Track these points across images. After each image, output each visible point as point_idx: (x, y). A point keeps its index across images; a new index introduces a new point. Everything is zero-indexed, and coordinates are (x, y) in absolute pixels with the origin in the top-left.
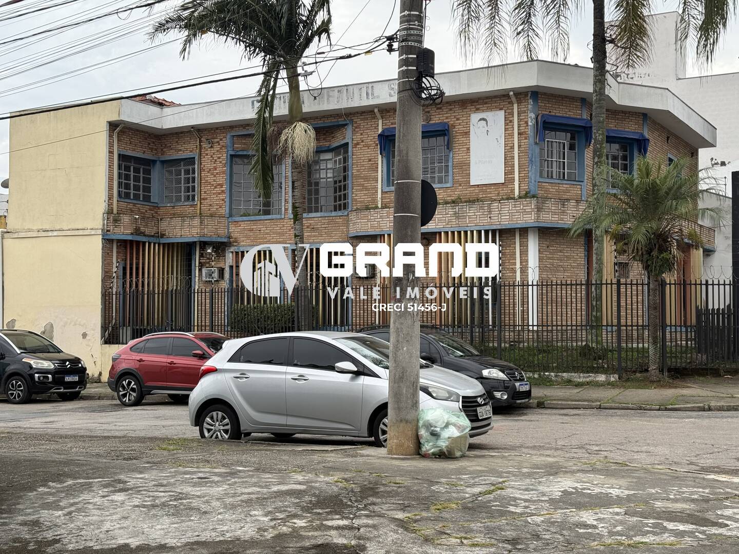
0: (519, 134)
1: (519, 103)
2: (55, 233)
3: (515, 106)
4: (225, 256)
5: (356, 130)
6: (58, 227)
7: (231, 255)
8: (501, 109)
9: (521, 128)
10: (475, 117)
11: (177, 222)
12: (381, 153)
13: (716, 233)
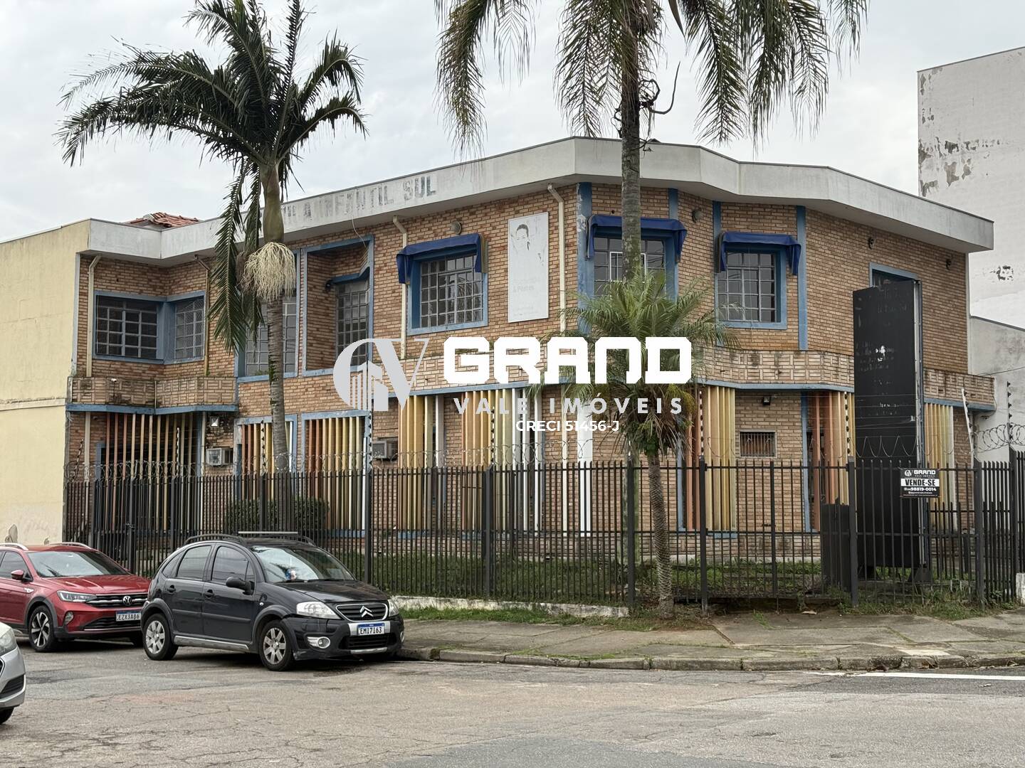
0: (566, 246)
1: (565, 201)
2: (22, 405)
3: (561, 205)
4: (233, 432)
5: (379, 249)
6: (26, 398)
7: (240, 429)
8: (544, 211)
9: (568, 237)
10: (514, 223)
11: (174, 384)
12: (402, 281)
13: (995, 382)
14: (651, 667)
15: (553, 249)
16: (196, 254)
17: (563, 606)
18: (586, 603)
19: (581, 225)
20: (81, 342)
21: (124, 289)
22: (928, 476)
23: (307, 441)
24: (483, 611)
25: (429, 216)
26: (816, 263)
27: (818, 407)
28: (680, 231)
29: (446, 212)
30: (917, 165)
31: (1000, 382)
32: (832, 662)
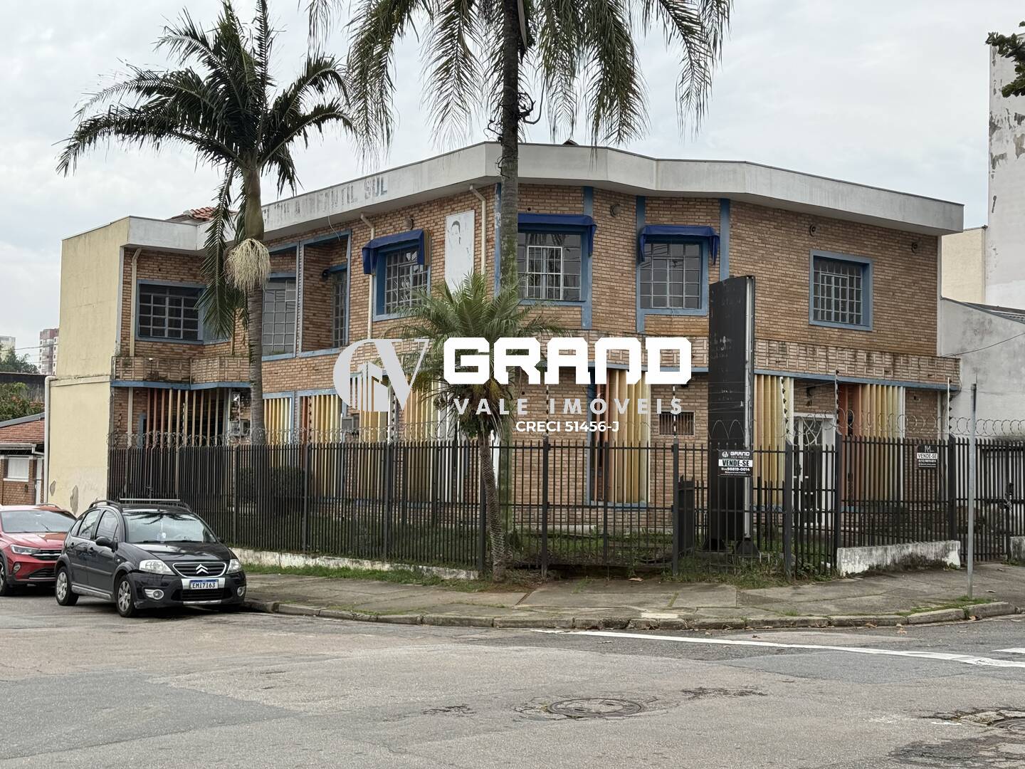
1: (487, 200)
3: (483, 203)
4: (250, 406)
5: (355, 242)
6: (86, 375)
8: (472, 209)
9: (488, 233)
10: (450, 219)
11: (203, 363)
12: (367, 271)
13: (961, 363)
14: (422, 622)
15: (477, 244)
17: (434, 569)
18: (450, 566)
19: (498, 222)
20: (125, 326)
21: (166, 278)
22: (743, 458)
23: (301, 415)
24: (380, 571)
25: (391, 212)
26: (741, 252)
28: (591, 226)
29: (403, 209)
30: (988, 137)
31: (966, 362)
32: (567, 622)
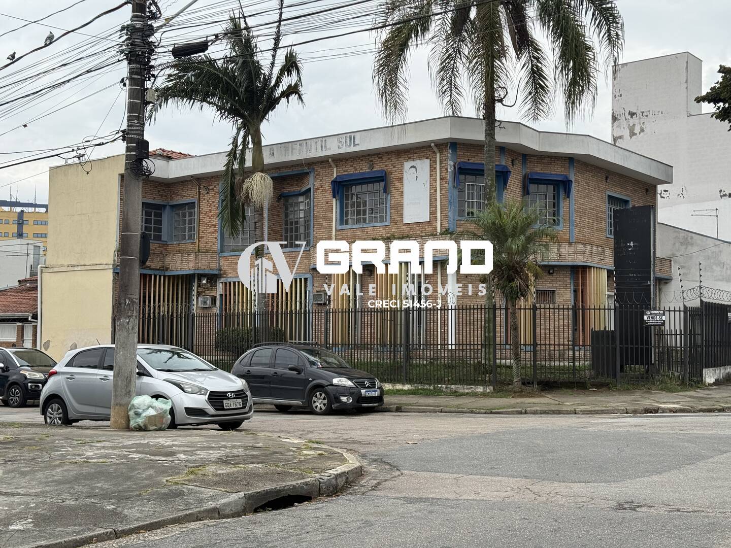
0: (441, 179)
1: (441, 153)
2: (79, 268)
3: (438, 155)
4: (216, 286)
5: (317, 177)
6: (82, 264)
7: (221, 285)
8: (427, 158)
9: (442, 174)
10: (407, 165)
11: (178, 257)
12: (334, 197)
13: (672, 262)
14: (526, 413)
15: (433, 181)
16: (192, 176)
17: (453, 386)
18: (467, 384)
19: (451, 167)
22: (659, 314)
24: (402, 390)
25: (351, 158)
26: (578, 191)
27: (580, 275)
28: (507, 172)
29: (363, 156)
30: (611, 125)
31: (676, 262)
32: (623, 410)
